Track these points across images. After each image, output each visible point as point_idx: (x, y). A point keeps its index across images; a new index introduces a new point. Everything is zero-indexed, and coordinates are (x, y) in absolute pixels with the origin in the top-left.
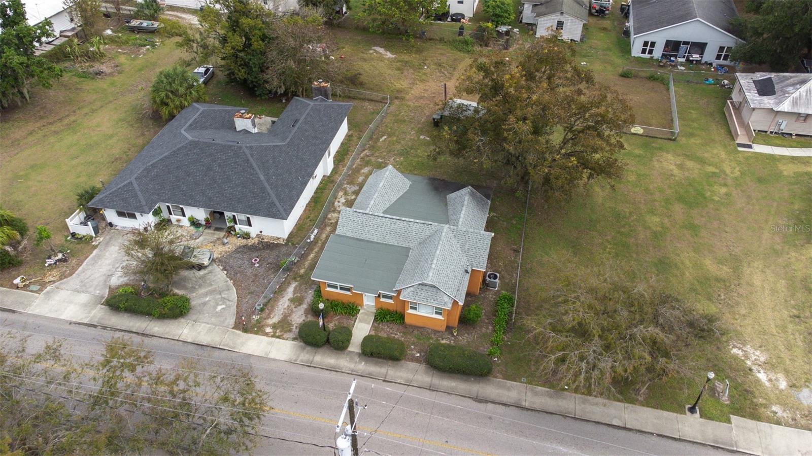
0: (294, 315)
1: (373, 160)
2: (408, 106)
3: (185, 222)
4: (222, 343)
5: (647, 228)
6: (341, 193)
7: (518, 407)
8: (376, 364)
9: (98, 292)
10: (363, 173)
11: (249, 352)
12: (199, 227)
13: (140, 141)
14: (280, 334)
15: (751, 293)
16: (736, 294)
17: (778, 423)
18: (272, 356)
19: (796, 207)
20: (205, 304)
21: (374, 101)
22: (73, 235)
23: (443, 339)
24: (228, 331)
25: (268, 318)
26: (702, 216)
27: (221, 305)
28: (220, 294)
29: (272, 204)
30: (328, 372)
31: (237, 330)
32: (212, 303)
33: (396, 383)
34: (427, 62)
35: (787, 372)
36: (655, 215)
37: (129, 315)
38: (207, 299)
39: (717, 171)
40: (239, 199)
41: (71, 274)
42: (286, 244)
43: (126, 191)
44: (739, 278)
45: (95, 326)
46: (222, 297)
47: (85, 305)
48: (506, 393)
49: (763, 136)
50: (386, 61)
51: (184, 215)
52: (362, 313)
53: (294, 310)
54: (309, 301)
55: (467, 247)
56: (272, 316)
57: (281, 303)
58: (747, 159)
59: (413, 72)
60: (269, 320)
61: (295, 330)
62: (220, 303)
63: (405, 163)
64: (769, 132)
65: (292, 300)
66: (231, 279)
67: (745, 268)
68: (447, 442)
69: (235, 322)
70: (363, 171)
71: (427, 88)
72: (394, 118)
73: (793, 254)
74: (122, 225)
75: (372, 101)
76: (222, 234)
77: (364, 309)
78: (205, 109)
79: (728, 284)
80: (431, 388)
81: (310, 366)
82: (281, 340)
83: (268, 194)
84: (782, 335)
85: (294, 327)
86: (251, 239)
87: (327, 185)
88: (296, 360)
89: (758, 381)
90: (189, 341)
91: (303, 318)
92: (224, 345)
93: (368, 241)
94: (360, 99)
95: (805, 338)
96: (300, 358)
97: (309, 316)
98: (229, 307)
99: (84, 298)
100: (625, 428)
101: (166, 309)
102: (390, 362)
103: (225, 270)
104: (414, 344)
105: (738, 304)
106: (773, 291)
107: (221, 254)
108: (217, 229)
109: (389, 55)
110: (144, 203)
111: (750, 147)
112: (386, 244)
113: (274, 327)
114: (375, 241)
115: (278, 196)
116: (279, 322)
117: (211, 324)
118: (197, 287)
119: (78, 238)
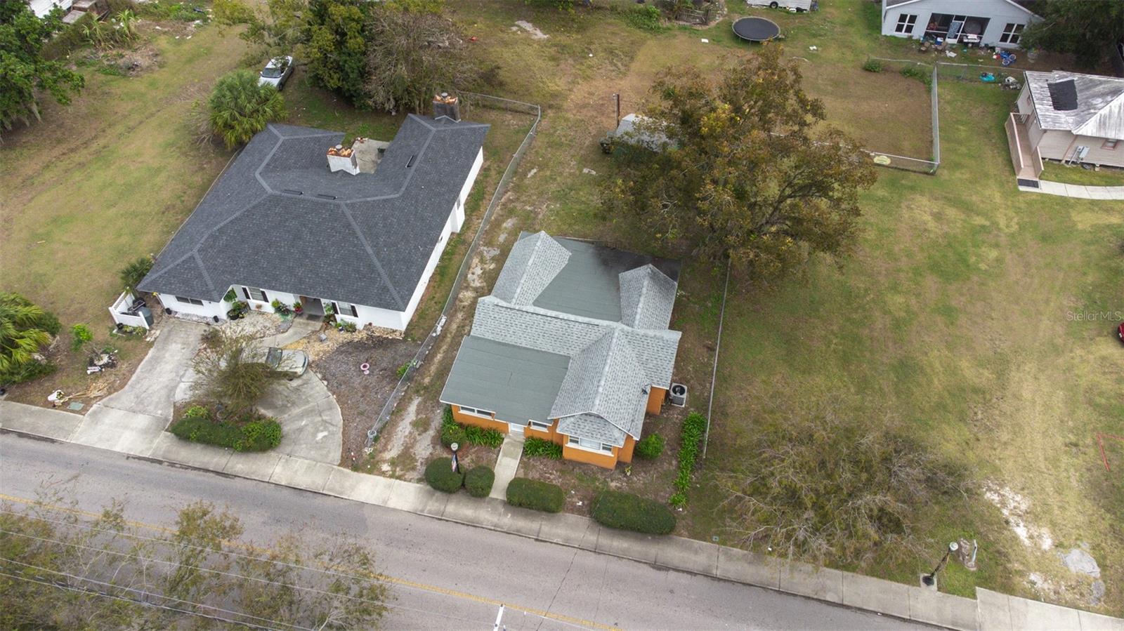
0: (418, 445)
1: (519, 208)
2: (567, 120)
3: (268, 308)
4: (326, 487)
5: (886, 312)
6: (476, 260)
7: (707, 575)
8: (526, 516)
9: (160, 412)
10: (506, 228)
11: (362, 499)
12: (287, 315)
13: (198, 179)
14: (401, 473)
15: (1018, 410)
16: (997, 412)
17: (1036, 597)
18: (391, 504)
19: (1090, 279)
20: (300, 430)
21: (519, 112)
22: (120, 326)
23: (612, 481)
24: (333, 469)
25: (384, 451)
26: (962, 295)
27: (322, 431)
28: (321, 416)
29: (385, 289)
30: (464, 528)
31: (345, 467)
32: (310, 429)
33: (551, 543)
34: (592, 47)
35: (1053, 525)
36: (899, 293)
37: (202, 446)
38: (303, 423)
39: (987, 223)
40: (339, 281)
41: (122, 386)
42: (405, 340)
43: (186, 269)
44: (1003, 387)
45: (160, 462)
46: (323, 420)
47: (145, 431)
48: (693, 557)
49: (1055, 169)
50: (535, 45)
51: (266, 300)
52: (507, 443)
53: (418, 438)
54: (437, 424)
55: (645, 357)
56: (389, 447)
57: (400, 428)
58: (1030, 204)
59: (572, 62)
60: (386, 453)
61: (421, 469)
62: (321, 428)
63: (562, 212)
64: (1064, 162)
65: (415, 424)
66: (333, 394)
67: (1013, 373)
68: (616, 624)
69: (342, 456)
70: (504, 225)
71: (593, 89)
72: (546, 140)
73: (1079, 352)
74: (184, 312)
75: (517, 112)
76: (318, 325)
77: (510, 437)
78: (287, 138)
79: (988, 397)
80: (597, 551)
81: (441, 519)
82: (402, 482)
83: (379, 275)
84: (1053, 471)
85: (419, 464)
86: (357, 332)
87: (455, 247)
88: (422, 511)
89: (1015, 538)
90: (283, 483)
91: (430, 450)
92: (330, 490)
93: (513, 346)
94: (499, 109)
95: (1082, 475)
96: (428, 508)
97: (438, 447)
98: (332, 434)
99: (142, 421)
100: (842, 606)
101: (251, 440)
102: (544, 515)
103: (325, 380)
104: (574, 487)
105: (999, 426)
106: (1047, 407)
107: (318, 355)
108: (312, 317)
109: (539, 35)
110: (211, 287)
111: (1035, 185)
112: (537, 351)
113: (393, 463)
114: (524, 345)
115: (392, 276)
116: (399, 456)
117: (310, 459)
118: (289, 405)
119: (126, 331)
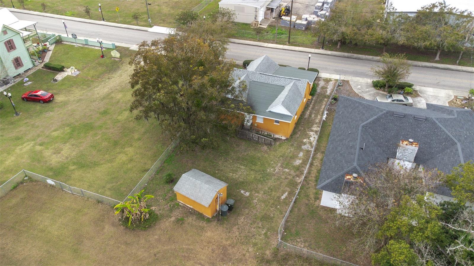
70: (301, 161)
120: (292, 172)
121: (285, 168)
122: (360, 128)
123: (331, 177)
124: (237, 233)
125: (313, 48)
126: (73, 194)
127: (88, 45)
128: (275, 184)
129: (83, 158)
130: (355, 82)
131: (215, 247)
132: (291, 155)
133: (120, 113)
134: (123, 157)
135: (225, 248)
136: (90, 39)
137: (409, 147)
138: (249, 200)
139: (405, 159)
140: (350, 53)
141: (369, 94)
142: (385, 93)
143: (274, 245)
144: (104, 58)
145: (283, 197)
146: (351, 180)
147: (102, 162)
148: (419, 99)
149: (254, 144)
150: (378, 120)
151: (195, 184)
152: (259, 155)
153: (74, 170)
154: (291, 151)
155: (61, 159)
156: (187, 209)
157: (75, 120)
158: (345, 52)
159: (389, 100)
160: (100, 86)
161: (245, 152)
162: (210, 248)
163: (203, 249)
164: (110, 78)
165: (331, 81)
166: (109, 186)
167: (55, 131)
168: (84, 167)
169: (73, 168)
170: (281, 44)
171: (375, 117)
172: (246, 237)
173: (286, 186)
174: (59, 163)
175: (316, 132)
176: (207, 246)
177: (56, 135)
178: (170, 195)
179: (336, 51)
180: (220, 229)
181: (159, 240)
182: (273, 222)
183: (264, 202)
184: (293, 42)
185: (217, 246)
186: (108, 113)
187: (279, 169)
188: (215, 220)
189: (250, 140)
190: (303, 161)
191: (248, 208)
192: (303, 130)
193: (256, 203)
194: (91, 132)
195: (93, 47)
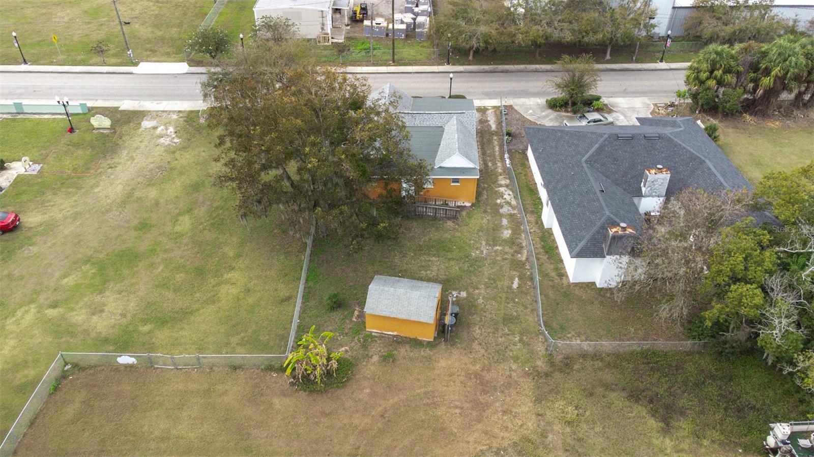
6: (513, 203)
10: (507, 229)
20: (543, 111)
24: (514, 104)
28: (538, 117)
31: (509, 105)
32: (538, 112)
46: (535, 116)
57: (493, 119)
60: (493, 111)
62: (533, 113)
69: (514, 108)
70: (510, 232)
116: (486, 112)
120: (507, 249)
121: (495, 245)
122: (584, 165)
123: (584, 238)
124: (483, 351)
125: (434, 65)
126: (177, 369)
127: (22, 113)
128: (493, 271)
129: (156, 309)
130: (521, 106)
131: (462, 378)
132: (491, 225)
133: (175, 222)
134: (229, 289)
135: (477, 376)
136: (25, 102)
137: (660, 176)
138: (470, 302)
139: (654, 194)
140: (492, 65)
141: (550, 119)
142: (569, 114)
143: (541, 351)
144: (74, 132)
145: (515, 285)
146: (620, 232)
147: (196, 306)
148: (614, 115)
149: (431, 222)
150: (601, 148)
151: (397, 296)
152: (447, 236)
153: (150, 332)
154: (488, 220)
155: (113, 321)
156: (389, 338)
157: (93, 250)
158: (484, 65)
159: (584, 123)
160: (102, 183)
161: (424, 236)
162: (457, 381)
163: (447, 386)
164: (113, 166)
165: (488, 109)
166: (235, 340)
167: (65, 276)
168: (167, 322)
169: (147, 328)
170: (381, 65)
171: (597, 146)
172: (498, 352)
173: (510, 270)
174: (113, 327)
175: (507, 186)
176: (450, 380)
177: (72, 283)
178: (349, 326)
179: (470, 65)
180: (455, 351)
181: (374, 394)
182: (521, 322)
183: (494, 299)
184: (399, 60)
185: (466, 377)
186: (151, 226)
187: (487, 250)
188: (441, 342)
189: (421, 217)
190: (512, 230)
191: (477, 313)
192: (488, 187)
193: (483, 303)
194: (140, 264)
195: (37, 116)
